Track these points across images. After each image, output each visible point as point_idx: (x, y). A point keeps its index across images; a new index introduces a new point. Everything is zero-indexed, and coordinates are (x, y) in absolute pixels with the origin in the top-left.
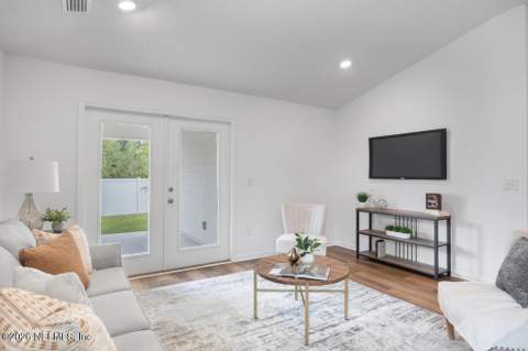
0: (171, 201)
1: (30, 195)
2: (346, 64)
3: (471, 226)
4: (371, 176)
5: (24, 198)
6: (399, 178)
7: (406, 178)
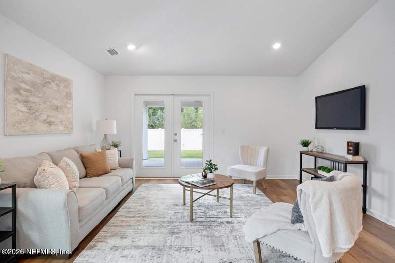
0: (176, 141)
1: (105, 135)
2: (277, 46)
3: (383, 171)
4: (317, 127)
5: (103, 137)
6: (332, 128)
7: (338, 128)
